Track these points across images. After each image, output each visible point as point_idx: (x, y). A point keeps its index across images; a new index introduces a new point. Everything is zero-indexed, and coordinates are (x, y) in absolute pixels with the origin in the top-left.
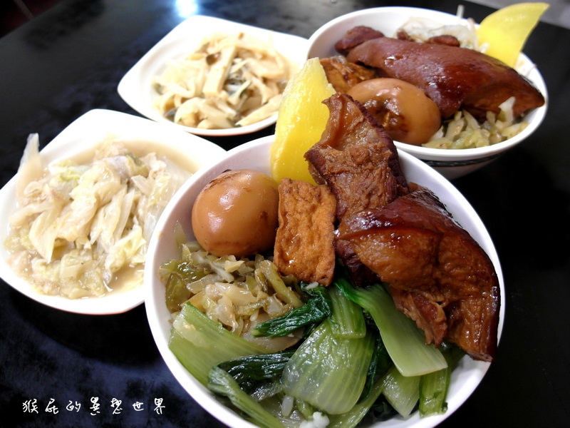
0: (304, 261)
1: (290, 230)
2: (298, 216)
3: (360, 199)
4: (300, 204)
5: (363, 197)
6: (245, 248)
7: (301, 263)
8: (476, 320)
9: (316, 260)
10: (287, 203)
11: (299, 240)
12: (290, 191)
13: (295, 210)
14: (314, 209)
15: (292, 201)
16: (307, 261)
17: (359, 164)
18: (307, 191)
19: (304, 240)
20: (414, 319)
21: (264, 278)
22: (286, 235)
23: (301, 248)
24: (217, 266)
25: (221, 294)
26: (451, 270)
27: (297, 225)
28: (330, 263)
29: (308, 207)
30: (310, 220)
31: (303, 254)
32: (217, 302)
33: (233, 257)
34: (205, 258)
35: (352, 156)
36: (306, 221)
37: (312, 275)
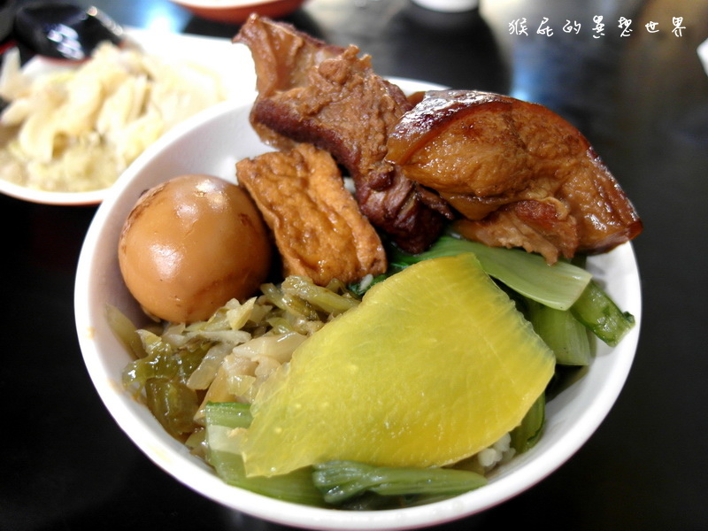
0: (337, 256)
1: (292, 225)
2: (290, 201)
3: (370, 126)
4: (284, 186)
5: (374, 121)
6: (243, 281)
7: (335, 259)
8: (594, 197)
9: (350, 247)
10: (265, 192)
11: (313, 232)
12: (258, 174)
13: (281, 194)
14: (305, 183)
15: (270, 186)
16: (340, 254)
17: (342, 83)
18: (283, 162)
19: (320, 228)
20: (519, 245)
21: (301, 302)
22: (290, 231)
23: (321, 240)
24: (217, 330)
25: (254, 360)
26: (537, 149)
27: (296, 214)
28: (372, 240)
29: (296, 184)
30: (309, 199)
31: (329, 246)
32: (254, 376)
33: (234, 302)
34: (184, 333)
35: (327, 77)
36: (305, 204)
37: (357, 267)
